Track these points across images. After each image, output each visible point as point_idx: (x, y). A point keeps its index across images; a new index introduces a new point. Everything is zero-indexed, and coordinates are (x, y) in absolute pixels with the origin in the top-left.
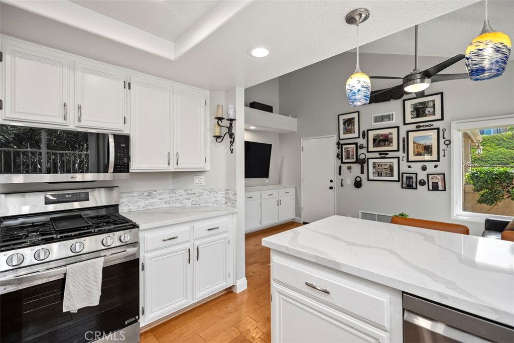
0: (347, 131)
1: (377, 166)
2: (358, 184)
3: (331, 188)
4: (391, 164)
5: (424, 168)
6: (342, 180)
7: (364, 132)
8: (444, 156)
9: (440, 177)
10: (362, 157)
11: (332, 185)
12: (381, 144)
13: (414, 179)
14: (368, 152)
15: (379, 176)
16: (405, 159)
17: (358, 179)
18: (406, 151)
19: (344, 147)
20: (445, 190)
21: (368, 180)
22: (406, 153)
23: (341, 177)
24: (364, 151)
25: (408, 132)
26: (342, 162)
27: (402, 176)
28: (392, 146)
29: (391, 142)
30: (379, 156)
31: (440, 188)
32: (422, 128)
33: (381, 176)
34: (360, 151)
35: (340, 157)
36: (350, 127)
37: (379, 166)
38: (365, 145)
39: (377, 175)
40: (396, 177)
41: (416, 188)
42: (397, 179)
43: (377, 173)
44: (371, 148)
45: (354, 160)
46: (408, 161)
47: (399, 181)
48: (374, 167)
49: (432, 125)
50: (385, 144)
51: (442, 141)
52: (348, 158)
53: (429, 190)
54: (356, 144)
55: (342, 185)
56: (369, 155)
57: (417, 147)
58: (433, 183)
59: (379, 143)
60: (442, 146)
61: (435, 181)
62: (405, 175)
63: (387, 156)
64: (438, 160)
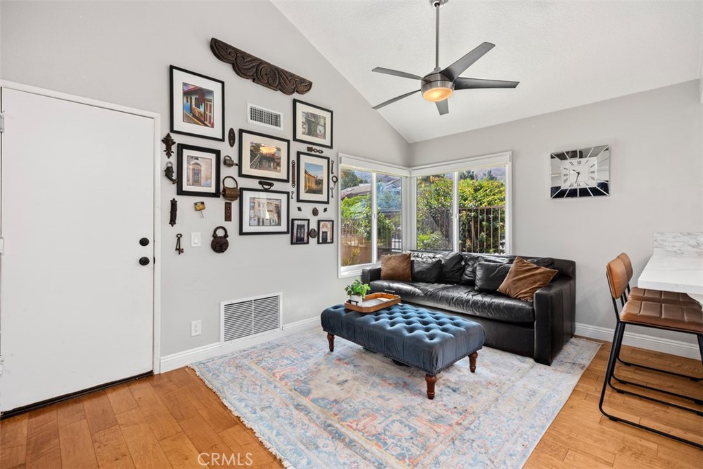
0: (194, 116)
1: (257, 204)
2: (219, 245)
3: (144, 261)
4: (277, 203)
5: (315, 212)
6: (179, 237)
7: (232, 131)
8: (332, 196)
9: (329, 224)
10: (229, 184)
11: (146, 252)
12: (264, 164)
13: (306, 228)
14: (241, 175)
15: (259, 225)
16: (295, 196)
17: (220, 233)
18: (296, 183)
19: (186, 152)
20: (332, 242)
21: (241, 233)
22: (296, 186)
23: (177, 228)
24: (233, 171)
25: (299, 154)
26: (180, 192)
27: (293, 224)
28: (280, 171)
29: (279, 164)
30: (260, 187)
31: (329, 240)
32: (313, 153)
33: (263, 225)
34: (225, 171)
35: (175, 176)
36: (202, 109)
37: (259, 206)
38: (236, 160)
39: (256, 222)
40: (283, 228)
41: (308, 243)
42: (285, 230)
43: (256, 218)
44: (247, 169)
45: (212, 190)
46: (299, 200)
47: (287, 233)
48: (252, 208)
49: (322, 152)
50: (270, 166)
51: (331, 176)
52: (196, 182)
53: (318, 243)
54: (217, 153)
55: (180, 250)
56: (243, 183)
57: (309, 179)
58: (323, 232)
59: (260, 162)
60: (331, 184)
61: (325, 230)
62: (296, 223)
63: (272, 189)
64: (327, 203)
